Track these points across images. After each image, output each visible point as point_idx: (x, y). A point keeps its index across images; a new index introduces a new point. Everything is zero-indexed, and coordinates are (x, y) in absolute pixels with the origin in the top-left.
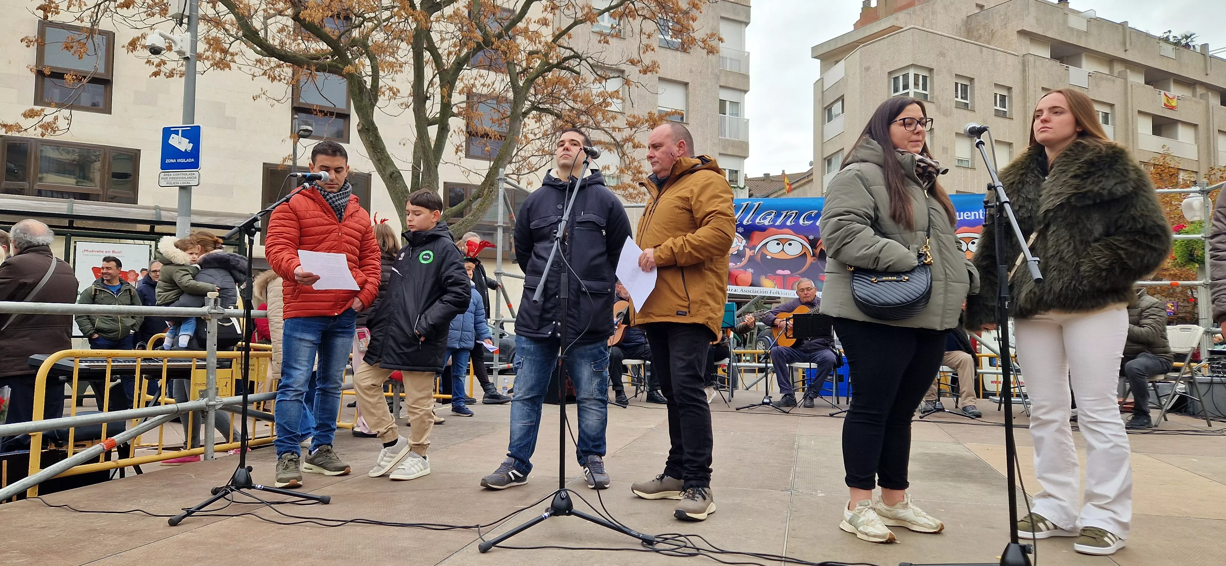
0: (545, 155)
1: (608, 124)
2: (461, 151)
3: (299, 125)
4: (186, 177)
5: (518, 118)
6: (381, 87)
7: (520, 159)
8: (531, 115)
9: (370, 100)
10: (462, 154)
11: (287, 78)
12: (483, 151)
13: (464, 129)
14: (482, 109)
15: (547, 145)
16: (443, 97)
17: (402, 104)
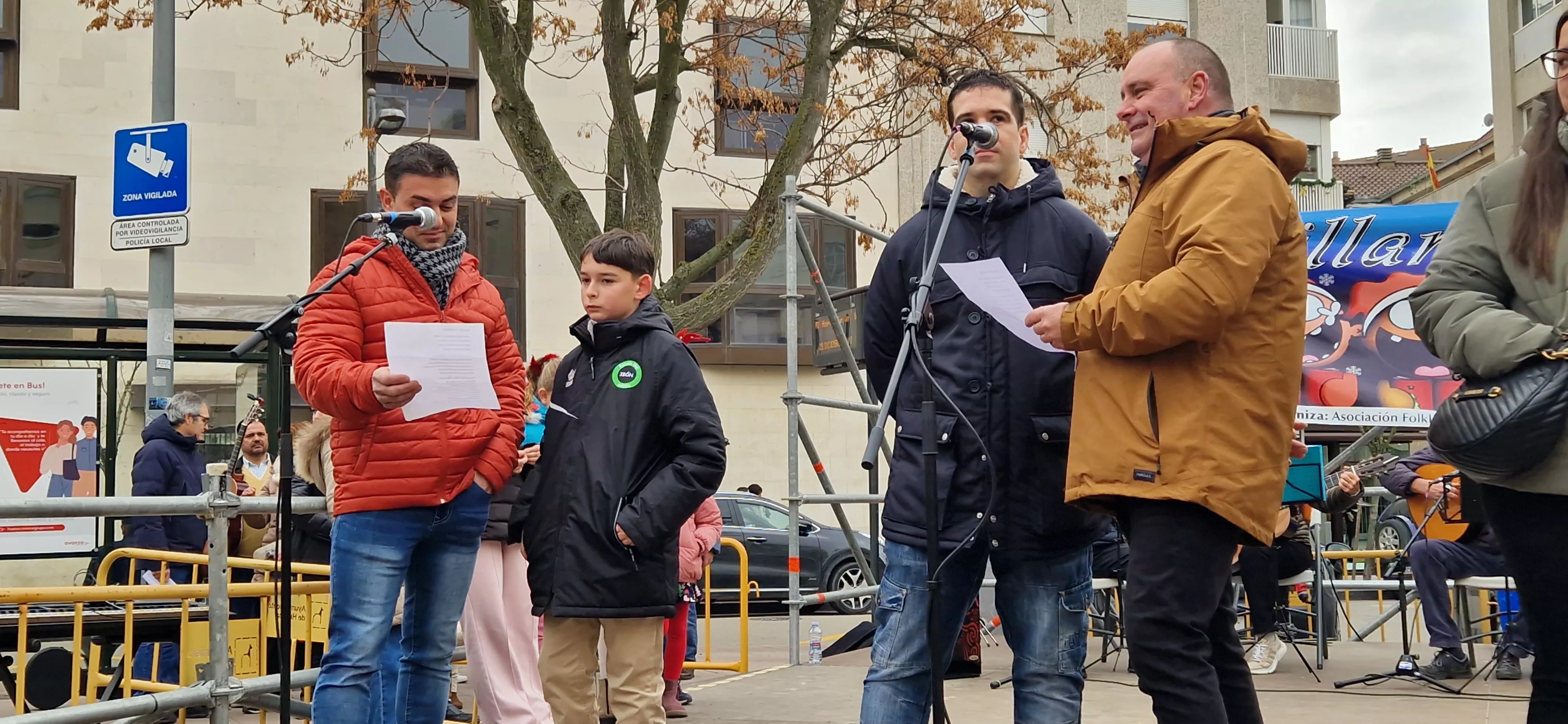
0: (882, 139)
1: (1018, 62)
2: (705, 141)
3: (379, 108)
4: (163, 227)
5: (822, 64)
6: (538, 20)
7: (830, 151)
8: (849, 56)
9: (516, 48)
10: (708, 149)
11: (352, 14)
12: (751, 137)
13: (710, 94)
14: (747, 50)
15: (887, 116)
16: (663, 32)
17: (580, 52)
